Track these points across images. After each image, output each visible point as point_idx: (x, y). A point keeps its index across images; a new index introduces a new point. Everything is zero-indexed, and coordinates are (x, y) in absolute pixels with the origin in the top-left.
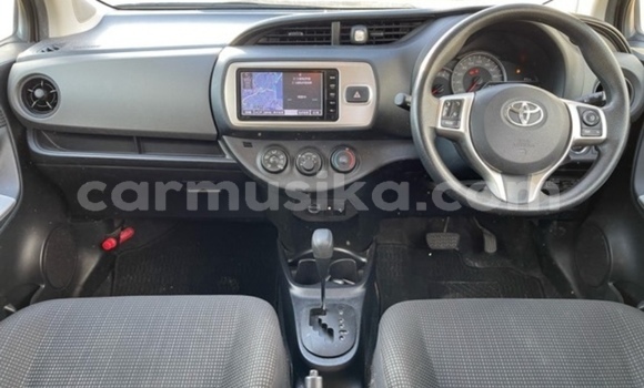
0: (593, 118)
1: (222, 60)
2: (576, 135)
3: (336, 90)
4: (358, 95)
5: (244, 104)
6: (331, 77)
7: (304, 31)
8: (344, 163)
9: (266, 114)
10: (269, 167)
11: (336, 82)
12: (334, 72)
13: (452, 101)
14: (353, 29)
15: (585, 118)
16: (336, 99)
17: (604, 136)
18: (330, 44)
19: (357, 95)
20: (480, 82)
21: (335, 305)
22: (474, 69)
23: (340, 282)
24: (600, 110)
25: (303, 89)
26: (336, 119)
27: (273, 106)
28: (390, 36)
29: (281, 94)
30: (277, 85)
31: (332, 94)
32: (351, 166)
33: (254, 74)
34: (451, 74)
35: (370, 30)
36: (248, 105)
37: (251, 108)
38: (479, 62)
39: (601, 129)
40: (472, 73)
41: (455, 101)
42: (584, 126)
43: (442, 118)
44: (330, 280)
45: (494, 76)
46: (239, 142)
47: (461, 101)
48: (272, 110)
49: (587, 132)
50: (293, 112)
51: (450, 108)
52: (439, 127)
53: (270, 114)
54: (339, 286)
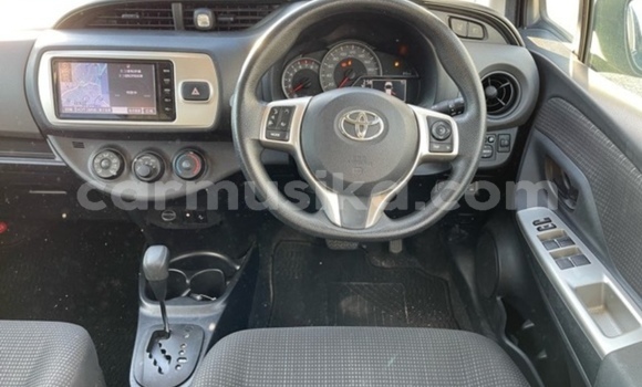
0: (443, 131)
1: (38, 46)
2: (424, 150)
3: (171, 86)
4: (197, 93)
5: (63, 100)
6: (164, 71)
7: (140, 13)
8: (188, 169)
9: (90, 111)
10: (100, 171)
11: (170, 75)
12: (168, 64)
13: (279, 108)
14: (196, 12)
15: (434, 131)
16: (172, 96)
17: (455, 152)
18: (173, 28)
19: (195, 92)
20: (353, 76)
21: (183, 325)
22: (346, 60)
23: (199, 297)
24: (453, 121)
25: (132, 83)
26: (173, 118)
27: (97, 102)
28: (243, 21)
29: (107, 89)
30: (100, 78)
31: (167, 90)
32: (196, 172)
33: (73, 64)
34: (320, 66)
35: (216, 15)
36: (68, 101)
37: (72, 104)
38: (353, 52)
39: (452, 144)
40: (344, 65)
41: (284, 108)
42: (434, 140)
43: (267, 129)
44: (188, 295)
45: (369, 70)
46: (69, 141)
47: (291, 109)
48: (97, 107)
49: (437, 147)
50: (123, 111)
51: (277, 116)
52: (263, 138)
53: (95, 111)
54: (198, 302)
